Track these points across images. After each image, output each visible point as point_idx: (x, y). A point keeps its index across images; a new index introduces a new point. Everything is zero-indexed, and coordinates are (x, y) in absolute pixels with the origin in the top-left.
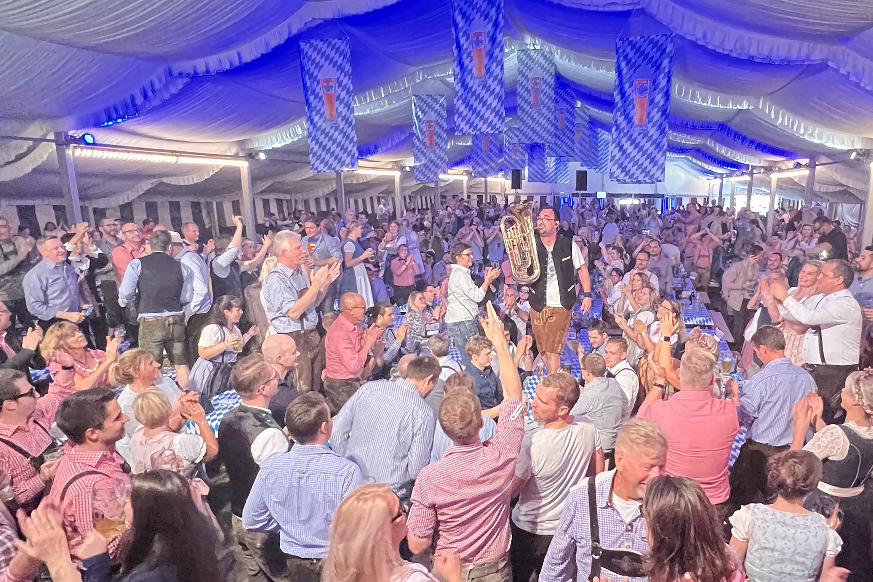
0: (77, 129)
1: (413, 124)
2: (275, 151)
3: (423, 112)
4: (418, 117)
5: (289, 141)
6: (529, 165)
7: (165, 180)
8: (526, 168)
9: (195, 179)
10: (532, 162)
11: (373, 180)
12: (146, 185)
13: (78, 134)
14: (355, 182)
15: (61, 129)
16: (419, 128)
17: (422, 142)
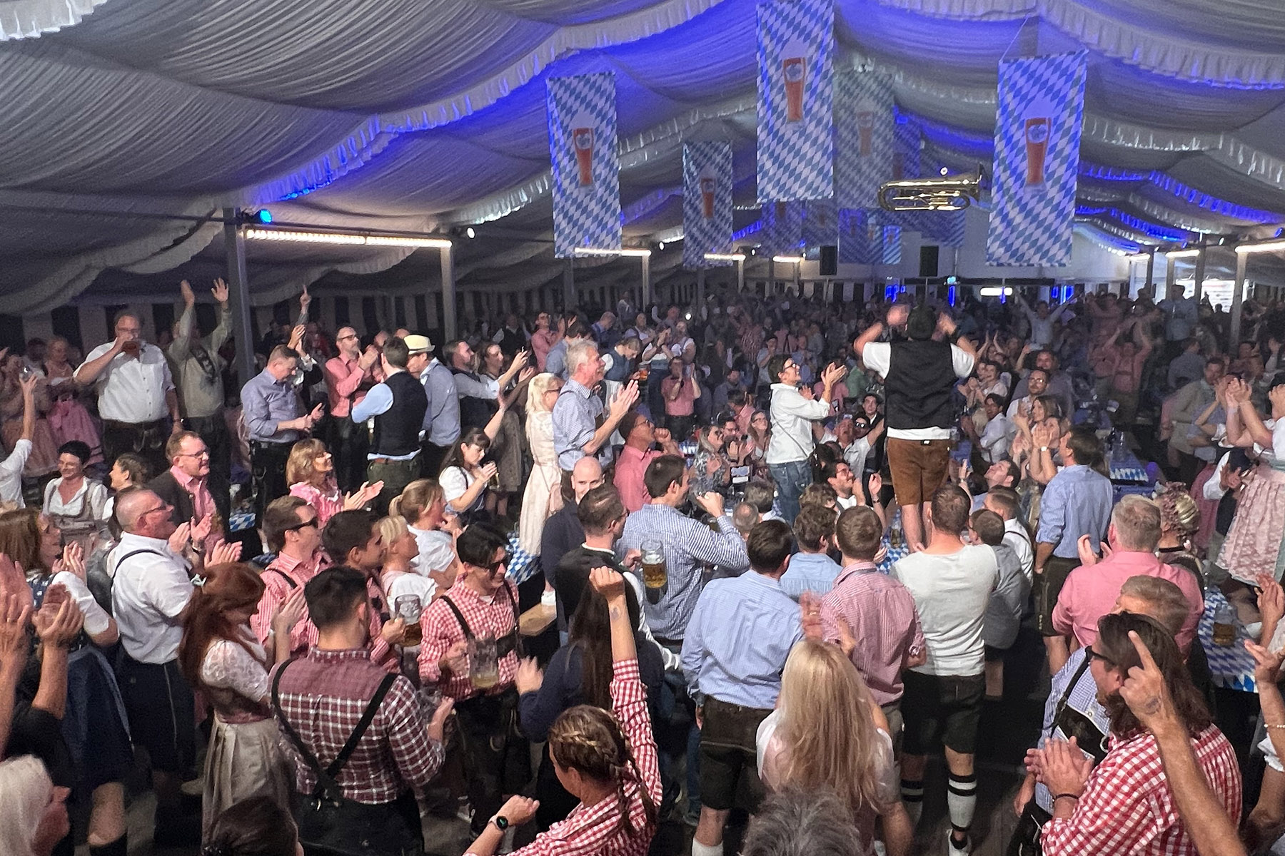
0: (251, 203)
2: (487, 225)
3: (699, 166)
4: (690, 174)
5: (509, 211)
7: (339, 267)
13: (250, 210)
15: (232, 204)
16: (692, 189)
17: (695, 209)
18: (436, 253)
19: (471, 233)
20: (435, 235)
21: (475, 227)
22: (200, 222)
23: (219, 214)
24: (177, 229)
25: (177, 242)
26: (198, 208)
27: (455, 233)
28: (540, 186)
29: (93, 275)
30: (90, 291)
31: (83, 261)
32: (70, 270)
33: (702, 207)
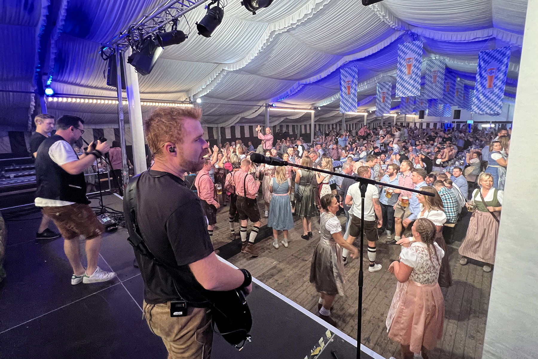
0: (271, 102)
1: (376, 94)
2: (324, 106)
3: (381, 89)
4: (379, 91)
5: (329, 103)
6: (428, 108)
7: (288, 117)
8: (427, 110)
9: (297, 117)
10: (431, 107)
11: (356, 117)
12: (282, 119)
13: (271, 104)
14: (348, 117)
15: (267, 103)
16: (379, 96)
17: (380, 101)
18: (310, 114)
19: (319, 109)
20: (310, 109)
21: (320, 107)
22: (261, 106)
23: (264, 105)
24: (257, 108)
25: (256, 111)
26: (260, 104)
27: (315, 109)
28: (338, 96)
29: (239, 119)
30: (238, 123)
31: (238, 115)
32: (235, 118)
33: (382, 100)
